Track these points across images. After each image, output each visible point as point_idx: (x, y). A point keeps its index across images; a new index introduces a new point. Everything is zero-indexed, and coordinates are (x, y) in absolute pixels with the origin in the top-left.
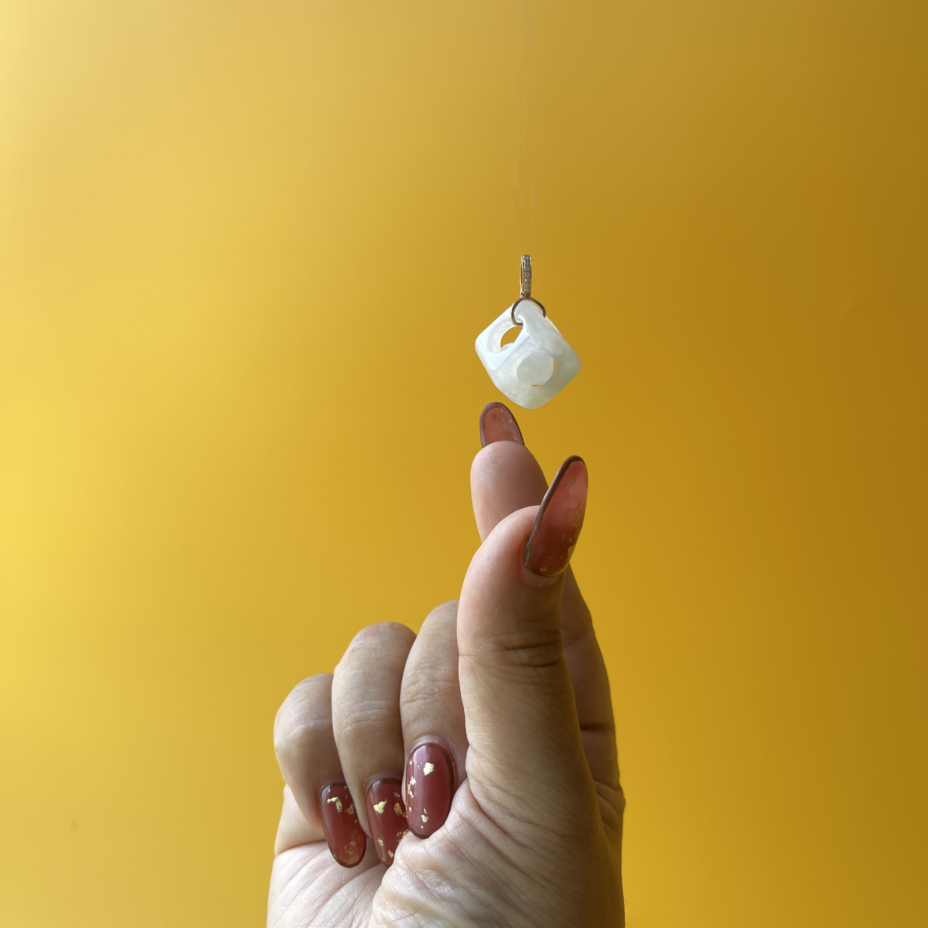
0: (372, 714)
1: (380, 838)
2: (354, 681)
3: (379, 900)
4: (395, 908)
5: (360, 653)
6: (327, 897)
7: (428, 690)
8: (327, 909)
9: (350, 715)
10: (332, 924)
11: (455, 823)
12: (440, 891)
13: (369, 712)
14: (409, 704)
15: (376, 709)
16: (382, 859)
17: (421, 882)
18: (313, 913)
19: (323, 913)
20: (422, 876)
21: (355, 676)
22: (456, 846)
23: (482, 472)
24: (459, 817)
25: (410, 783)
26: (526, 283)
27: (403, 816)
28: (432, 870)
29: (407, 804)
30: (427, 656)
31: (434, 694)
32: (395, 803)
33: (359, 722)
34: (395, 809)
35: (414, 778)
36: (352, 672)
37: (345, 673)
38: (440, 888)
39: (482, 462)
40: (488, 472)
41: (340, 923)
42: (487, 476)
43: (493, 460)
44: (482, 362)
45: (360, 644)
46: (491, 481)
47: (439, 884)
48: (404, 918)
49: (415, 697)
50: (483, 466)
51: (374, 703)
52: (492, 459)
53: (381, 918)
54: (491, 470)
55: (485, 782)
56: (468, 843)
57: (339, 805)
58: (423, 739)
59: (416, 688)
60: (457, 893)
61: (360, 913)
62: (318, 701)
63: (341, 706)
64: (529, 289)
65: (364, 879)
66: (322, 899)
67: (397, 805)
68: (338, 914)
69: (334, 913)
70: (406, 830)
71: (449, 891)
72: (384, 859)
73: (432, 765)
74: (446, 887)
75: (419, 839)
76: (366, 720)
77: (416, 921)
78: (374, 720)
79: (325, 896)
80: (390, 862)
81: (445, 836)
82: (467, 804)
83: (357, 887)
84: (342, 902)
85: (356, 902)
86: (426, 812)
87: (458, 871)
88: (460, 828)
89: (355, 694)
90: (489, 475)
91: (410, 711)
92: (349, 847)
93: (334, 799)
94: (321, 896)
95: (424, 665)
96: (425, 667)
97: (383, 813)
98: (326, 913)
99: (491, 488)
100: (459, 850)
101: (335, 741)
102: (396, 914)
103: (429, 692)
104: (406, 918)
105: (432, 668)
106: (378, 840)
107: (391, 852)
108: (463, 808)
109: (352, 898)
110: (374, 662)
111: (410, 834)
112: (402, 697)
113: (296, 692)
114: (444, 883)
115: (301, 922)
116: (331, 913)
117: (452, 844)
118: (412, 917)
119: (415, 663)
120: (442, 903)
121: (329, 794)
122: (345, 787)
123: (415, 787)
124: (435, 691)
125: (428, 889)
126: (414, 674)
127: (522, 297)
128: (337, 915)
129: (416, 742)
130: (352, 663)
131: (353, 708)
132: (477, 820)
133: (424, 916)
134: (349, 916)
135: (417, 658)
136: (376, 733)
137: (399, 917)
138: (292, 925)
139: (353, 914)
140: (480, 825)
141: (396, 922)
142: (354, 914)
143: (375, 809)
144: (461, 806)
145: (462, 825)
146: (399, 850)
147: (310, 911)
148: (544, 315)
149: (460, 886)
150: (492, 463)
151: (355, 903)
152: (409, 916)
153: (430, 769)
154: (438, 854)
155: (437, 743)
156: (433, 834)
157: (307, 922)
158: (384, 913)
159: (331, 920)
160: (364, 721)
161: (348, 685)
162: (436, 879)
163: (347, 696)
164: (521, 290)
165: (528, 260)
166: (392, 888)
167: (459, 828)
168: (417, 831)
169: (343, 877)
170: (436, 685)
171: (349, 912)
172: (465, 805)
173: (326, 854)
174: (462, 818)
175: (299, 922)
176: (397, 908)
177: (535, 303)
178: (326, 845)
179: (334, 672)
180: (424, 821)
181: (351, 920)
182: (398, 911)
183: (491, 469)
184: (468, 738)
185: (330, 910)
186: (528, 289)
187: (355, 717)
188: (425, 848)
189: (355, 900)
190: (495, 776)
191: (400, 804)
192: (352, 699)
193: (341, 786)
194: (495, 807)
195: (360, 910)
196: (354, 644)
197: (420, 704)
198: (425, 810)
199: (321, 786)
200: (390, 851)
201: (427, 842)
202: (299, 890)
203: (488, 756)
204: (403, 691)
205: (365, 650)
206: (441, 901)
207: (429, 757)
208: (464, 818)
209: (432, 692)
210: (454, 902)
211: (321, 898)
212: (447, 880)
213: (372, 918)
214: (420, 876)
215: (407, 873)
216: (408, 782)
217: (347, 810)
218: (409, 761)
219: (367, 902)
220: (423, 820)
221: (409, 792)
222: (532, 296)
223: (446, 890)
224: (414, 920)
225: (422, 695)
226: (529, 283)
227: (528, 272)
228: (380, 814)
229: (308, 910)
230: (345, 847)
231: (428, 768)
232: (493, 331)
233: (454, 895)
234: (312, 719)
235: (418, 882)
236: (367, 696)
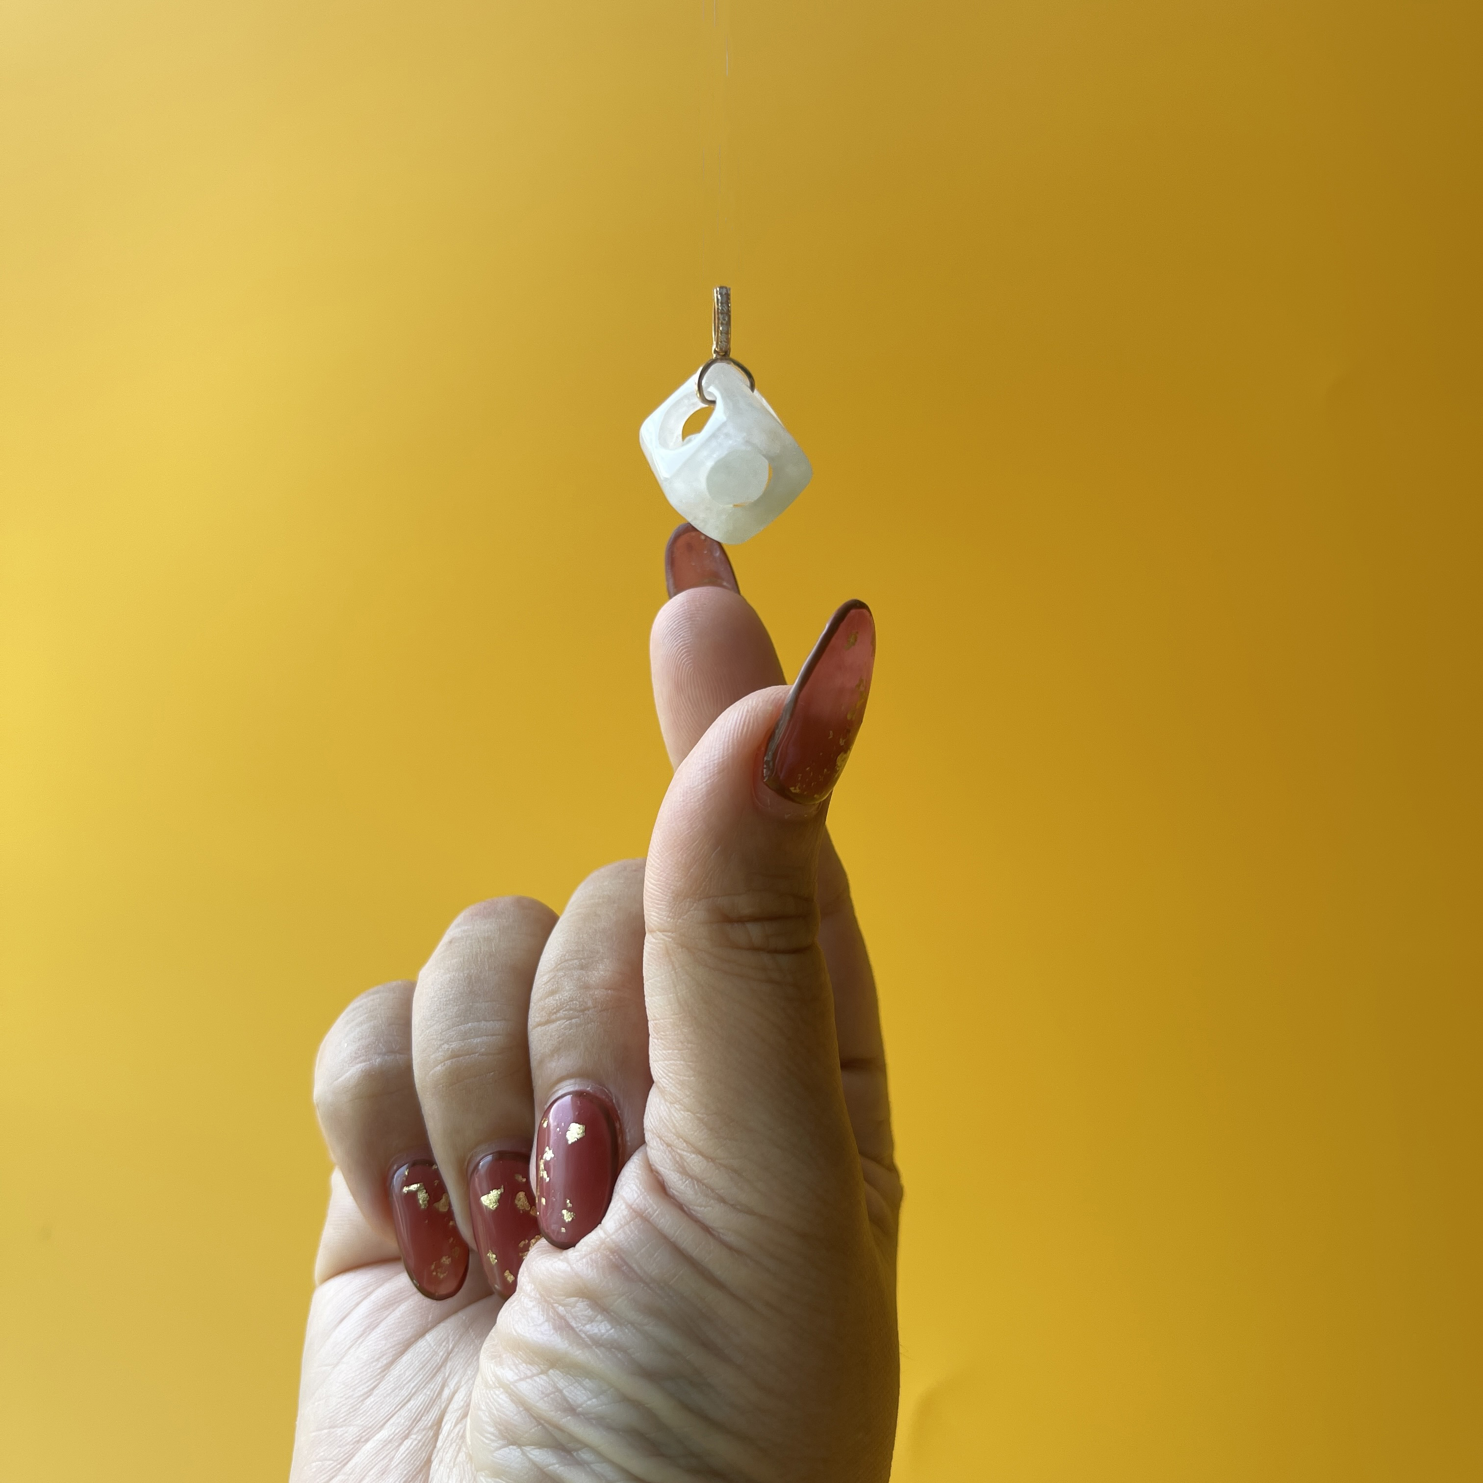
0: (479, 1045)
1: (492, 1252)
2: (450, 990)
3: (492, 1350)
4: (517, 1362)
5: (463, 945)
6: (401, 1349)
7: (576, 1004)
8: (402, 1368)
9: (443, 1046)
10: (409, 1391)
11: (621, 1219)
12: (593, 1330)
13: (475, 1041)
14: (543, 1028)
15: (487, 1036)
16: (496, 1286)
17: (562, 1318)
18: (378, 1375)
19: (394, 1375)
20: (563, 1308)
21: (453, 982)
22: (621, 1257)
23: (670, 636)
24: (627, 1210)
25: (544, 1158)
26: (721, 333)
27: (531, 1213)
28: (580, 1297)
29: (539, 1194)
30: (576, 948)
31: (585, 1010)
32: (518, 1192)
33: (457, 1057)
34: (516, 1202)
35: (550, 1149)
36: (448, 975)
37: (435, 978)
38: (592, 1326)
39: (670, 619)
40: (680, 635)
41: (423, 1390)
42: (679, 641)
43: (688, 616)
44: (651, 464)
45: (464, 931)
46: (684, 650)
47: (591, 1320)
48: (531, 1377)
49: (555, 1015)
50: (671, 627)
51: (484, 1025)
52: (687, 613)
53: (493, 1379)
54: (684, 632)
55: (680, 1145)
56: (642, 1251)
57: (422, 1197)
58: (568, 1086)
59: (557, 1000)
60: (621, 1333)
61: (456, 1373)
62: (390, 1025)
63: (428, 1031)
64: (726, 344)
65: (466, 1318)
66: (394, 1352)
67: (521, 1195)
68: (420, 1375)
69: (412, 1375)
70: (536, 1237)
71: (608, 1331)
72: (497, 1287)
73: (581, 1126)
74: (603, 1323)
75: (559, 1250)
76: (470, 1055)
77: (551, 1382)
78: (482, 1055)
79: (397, 1347)
80: (509, 1290)
81: (603, 1242)
82: (641, 1188)
83: (452, 1332)
84: (426, 1356)
85: (450, 1356)
86: (570, 1205)
87: (624, 1297)
88: (628, 1226)
89: (452, 1012)
90: (682, 639)
91: (545, 1039)
92: (439, 1266)
93: (414, 1187)
94: (391, 1347)
95: (571, 963)
96: (572, 966)
97: (497, 1208)
98: (398, 1374)
99: (686, 661)
100: (626, 1264)
101: (417, 1090)
102: (519, 1371)
103: (578, 1006)
104: (534, 1378)
105: (582, 967)
106: (488, 1255)
107: (510, 1274)
108: (633, 1195)
109: (445, 1349)
110: (486, 960)
111: (543, 1242)
112: (532, 1016)
113: (354, 1010)
114: (599, 1317)
115: (356, 1391)
116: (407, 1374)
117: (615, 1254)
118: (545, 1375)
119: (555, 960)
120: (596, 1350)
121: (407, 1179)
122: (434, 1166)
123: (551, 1164)
124: (589, 1004)
125: (572, 1328)
126: (553, 978)
127: (716, 357)
128: (418, 1377)
129: (556, 1088)
130: (448, 961)
131: (447, 1035)
132: (657, 1212)
133: (564, 1374)
134: (438, 1378)
135: (558, 952)
136: (486, 1076)
137: (522, 1377)
138: (342, 1395)
139: (445, 1375)
140: (663, 1220)
141: (516, 1384)
142: (447, 1374)
143: (483, 1202)
144: (630, 1191)
145: (632, 1222)
146: (525, 1269)
147: (372, 1371)
148: (752, 387)
149: (626, 1323)
150: (688, 620)
151: (448, 1358)
152: (539, 1375)
153: (578, 1134)
154: (590, 1270)
155: (591, 1091)
156: (582, 1241)
157: (366, 1390)
158: (500, 1372)
159: (407, 1386)
160: (467, 1055)
161: (441, 997)
162: (585, 1311)
163: (437, 1016)
164: (714, 347)
165: (725, 294)
166: (513, 1330)
167: (627, 1228)
168: (554, 1238)
169: (430, 1316)
170: (590, 995)
171: (439, 1372)
172: (637, 1190)
173: (402, 1281)
174: (631, 1210)
175: (354, 1390)
176: (520, 1361)
177: (737, 367)
178: (401, 1266)
179: (418, 979)
180: (567, 1221)
181: (441, 1384)
182: (523, 1367)
183: (685, 630)
184: (653, 1073)
185: (406, 1370)
186: (726, 342)
187: (451, 1050)
188: (568, 1263)
189: (449, 1354)
190: (696, 1134)
191: (525, 1195)
192: (447, 1020)
193: (427, 1165)
194: (694, 1184)
195: (457, 1368)
196: (453, 931)
197: (562, 1027)
198: (568, 1201)
199: (392, 1165)
200: (507, 1271)
201: (571, 1253)
202: (354, 1339)
203: (686, 1100)
204: (534, 1006)
205: (471, 940)
206: (594, 1347)
207: (577, 1113)
208: (634, 1211)
209: (583, 1007)
210: (615, 1348)
211: (392, 1352)
212: (605, 1313)
213: (479, 1379)
214: (561, 1309)
215: (539, 1305)
216: (540, 1156)
217: (436, 1205)
218: (543, 1122)
219: (469, 1355)
220: (565, 1218)
221: (542, 1172)
222: (732, 355)
223: (602, 1328)
224: (548, 1380)
225: (566, 1012)
226: (727, 333)
227: (725, 315)
228: (492, 1210)
229: (369, 1371)
230: (433, 1267)
231: (575, 1132)
232: (668, 413)
233: (616, 1337)
234: (379, 1054)
235: (556, 1317)
236: (472, 1016)
